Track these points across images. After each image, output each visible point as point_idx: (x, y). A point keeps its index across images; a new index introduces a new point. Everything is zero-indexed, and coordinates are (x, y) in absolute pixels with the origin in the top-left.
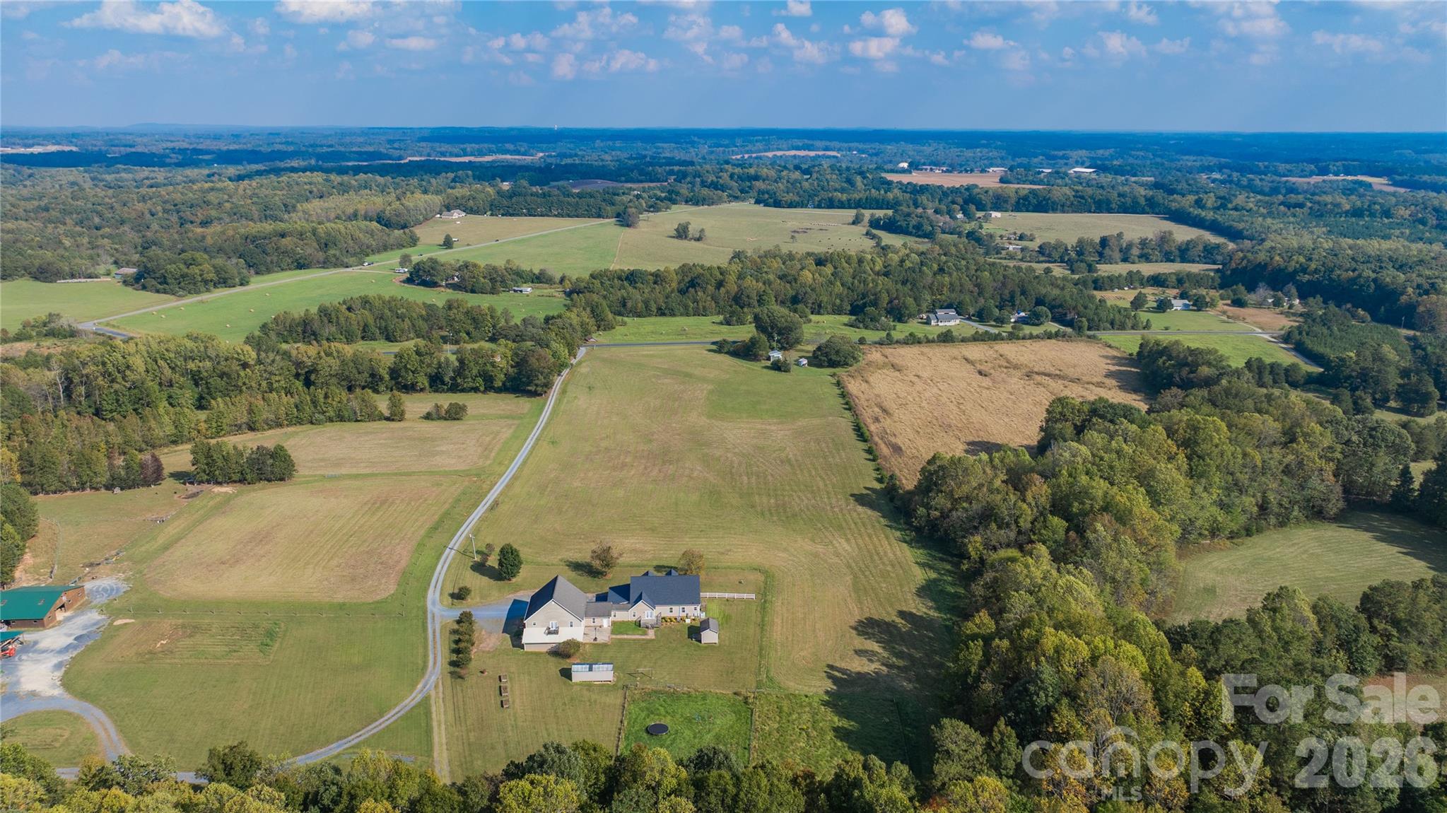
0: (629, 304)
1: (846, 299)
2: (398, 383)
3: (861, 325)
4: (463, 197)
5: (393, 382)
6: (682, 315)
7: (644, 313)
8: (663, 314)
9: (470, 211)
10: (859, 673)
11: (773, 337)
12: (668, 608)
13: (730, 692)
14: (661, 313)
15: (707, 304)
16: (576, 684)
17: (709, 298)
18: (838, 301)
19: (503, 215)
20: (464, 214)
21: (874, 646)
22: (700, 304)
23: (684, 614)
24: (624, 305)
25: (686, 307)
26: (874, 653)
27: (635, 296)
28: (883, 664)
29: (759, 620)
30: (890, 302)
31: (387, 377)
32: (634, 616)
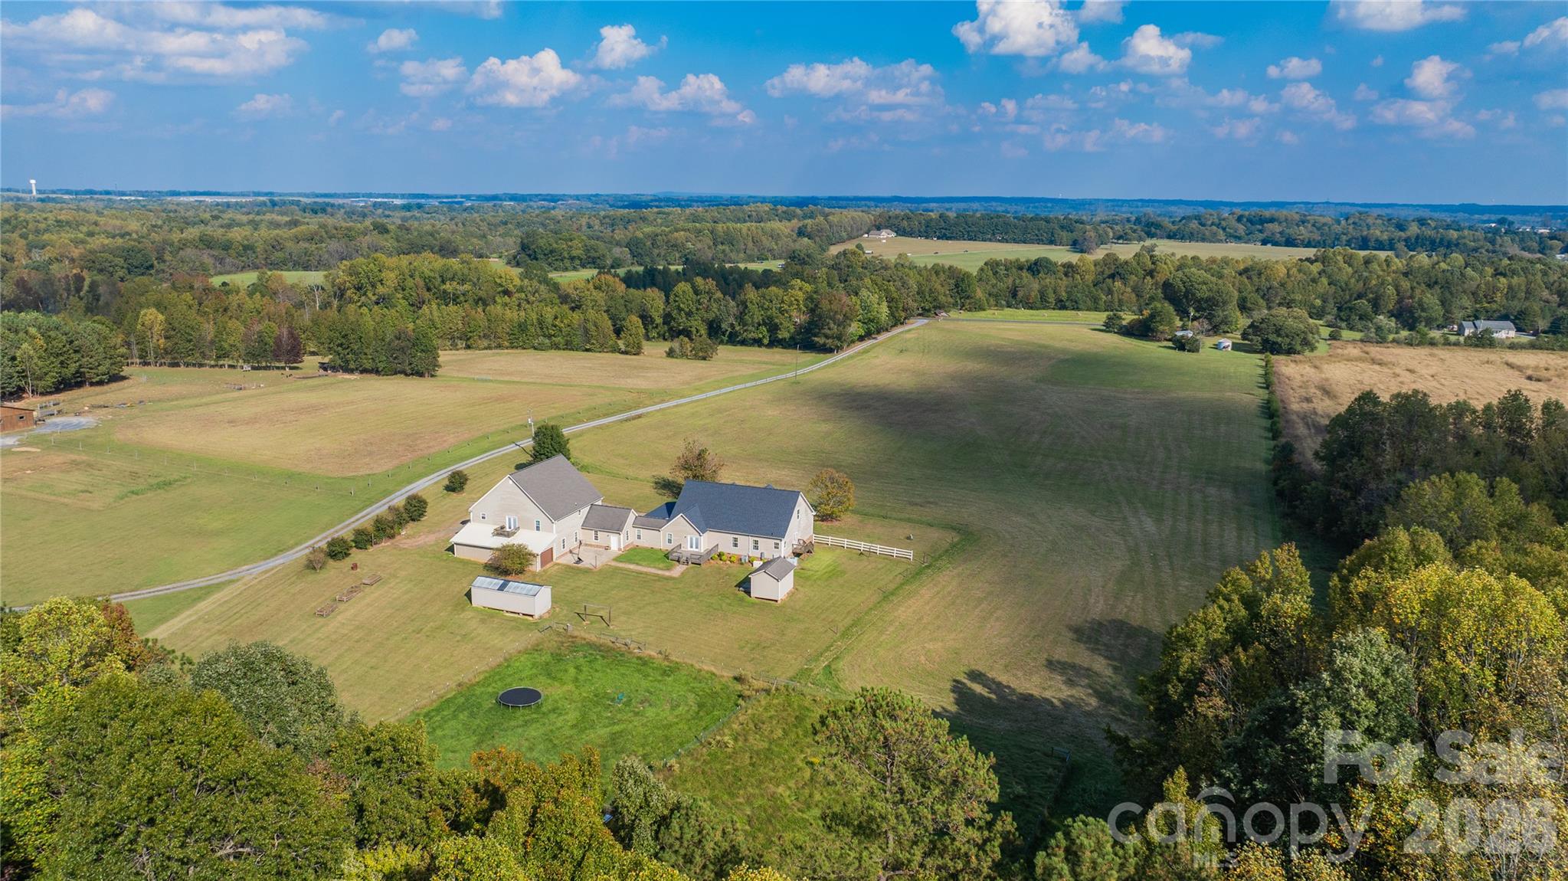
0: (1020, 294)
1: (1331, 301)
2: (671, 329)
3: (1344, 325)
4: (897, 217)
5: (666, 327)
6: (1089, 309)
7: (1038, 304)
8: (1063, 308)
9: (901, 232)
10: (1028, 698)
11: (1188, 313)
12: (730, 537)
13: (728, 674)
14: (1061, 305)
15: (1125, 298)
16: (476, 610)
17: (1129, 290)
18: (1318, 302)
19: (938, 238)
20: (893, 235)
21: (1100, 665)
22: (1116, 295)
23: (757, 554)
24: (1014, 295)
25: (1096, 300)
26: (1088, 672)
27: (1033, 285)
28: (1098, 694)
29: (892, 586)
30: (1400, 301)
31: (659, 321)
32: (670, 541)
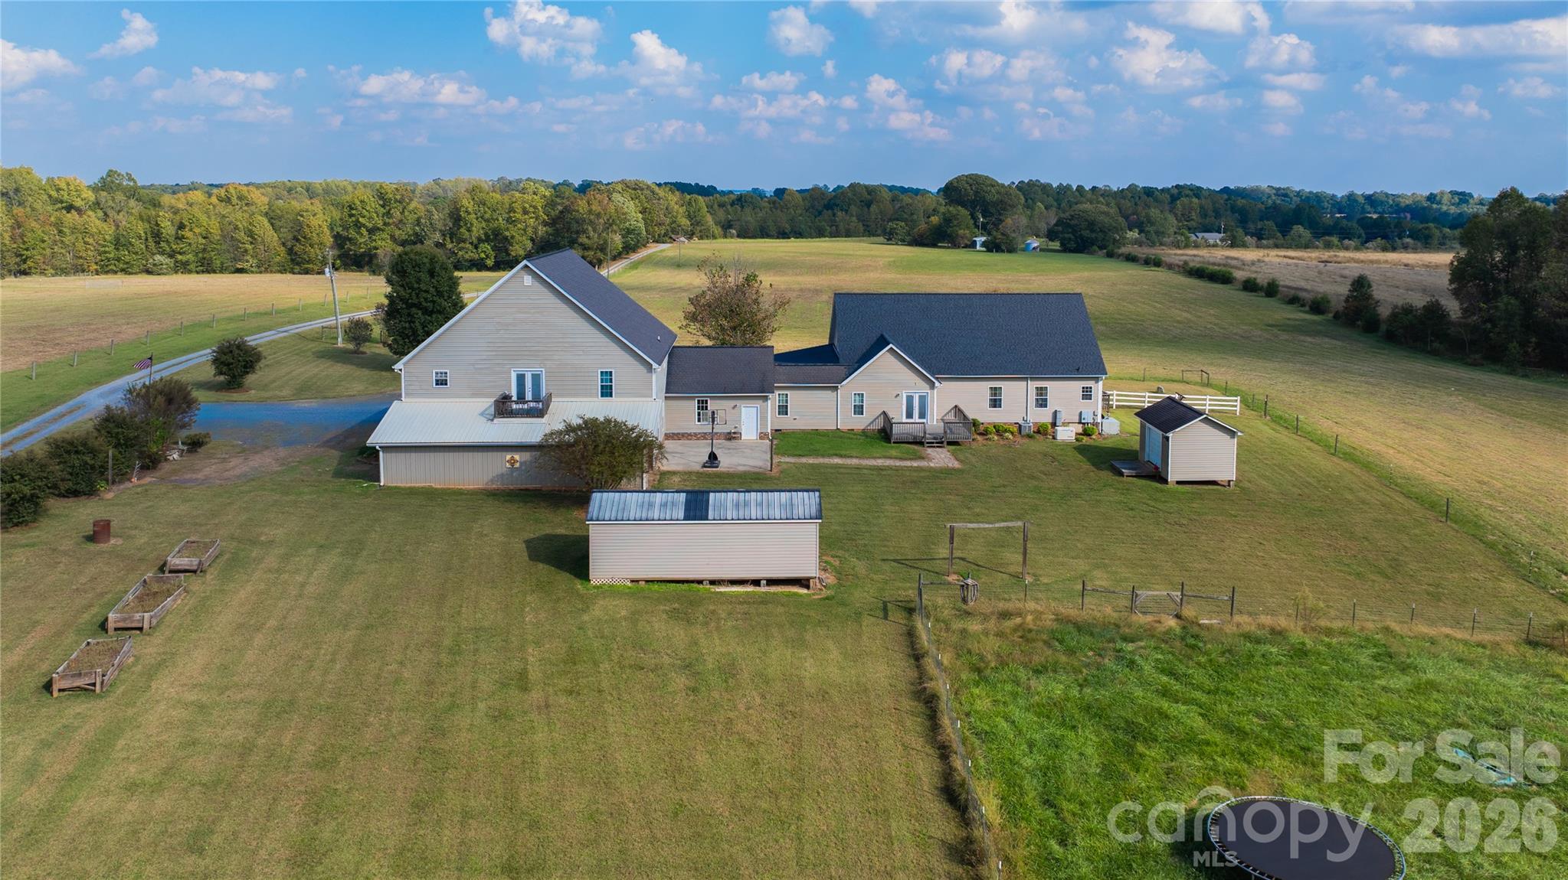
11: (976, 219)
12: (985, 387)
16: (610, 591)
23: (1045, 416)
32: (859, 410)
